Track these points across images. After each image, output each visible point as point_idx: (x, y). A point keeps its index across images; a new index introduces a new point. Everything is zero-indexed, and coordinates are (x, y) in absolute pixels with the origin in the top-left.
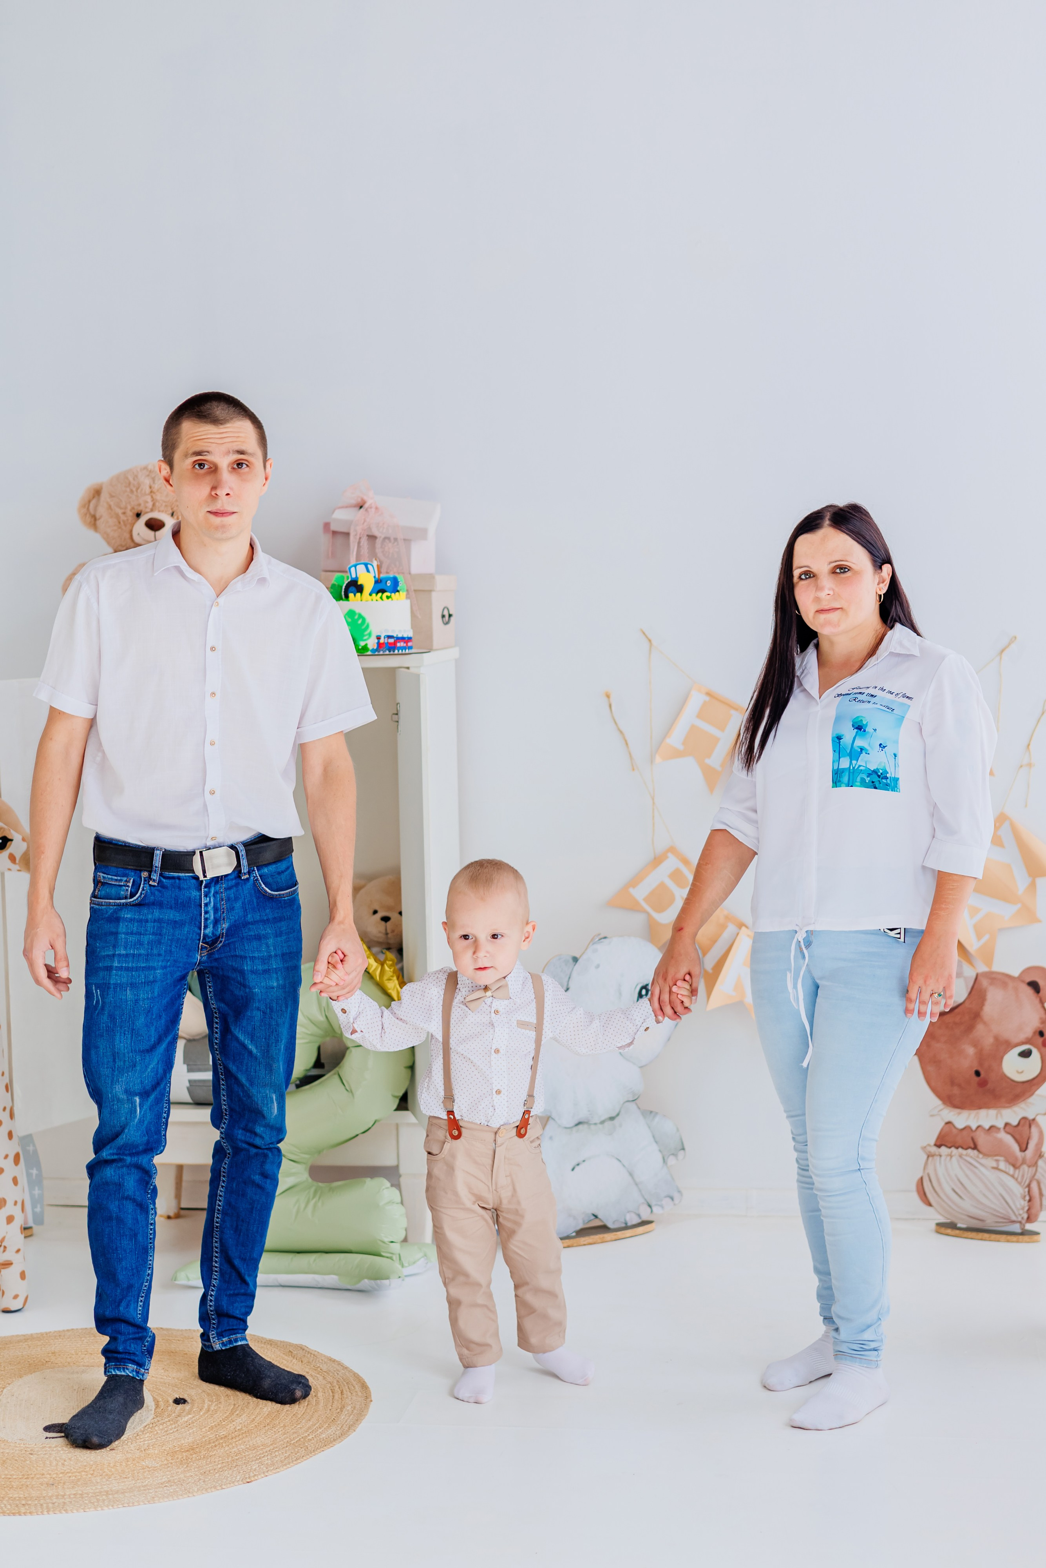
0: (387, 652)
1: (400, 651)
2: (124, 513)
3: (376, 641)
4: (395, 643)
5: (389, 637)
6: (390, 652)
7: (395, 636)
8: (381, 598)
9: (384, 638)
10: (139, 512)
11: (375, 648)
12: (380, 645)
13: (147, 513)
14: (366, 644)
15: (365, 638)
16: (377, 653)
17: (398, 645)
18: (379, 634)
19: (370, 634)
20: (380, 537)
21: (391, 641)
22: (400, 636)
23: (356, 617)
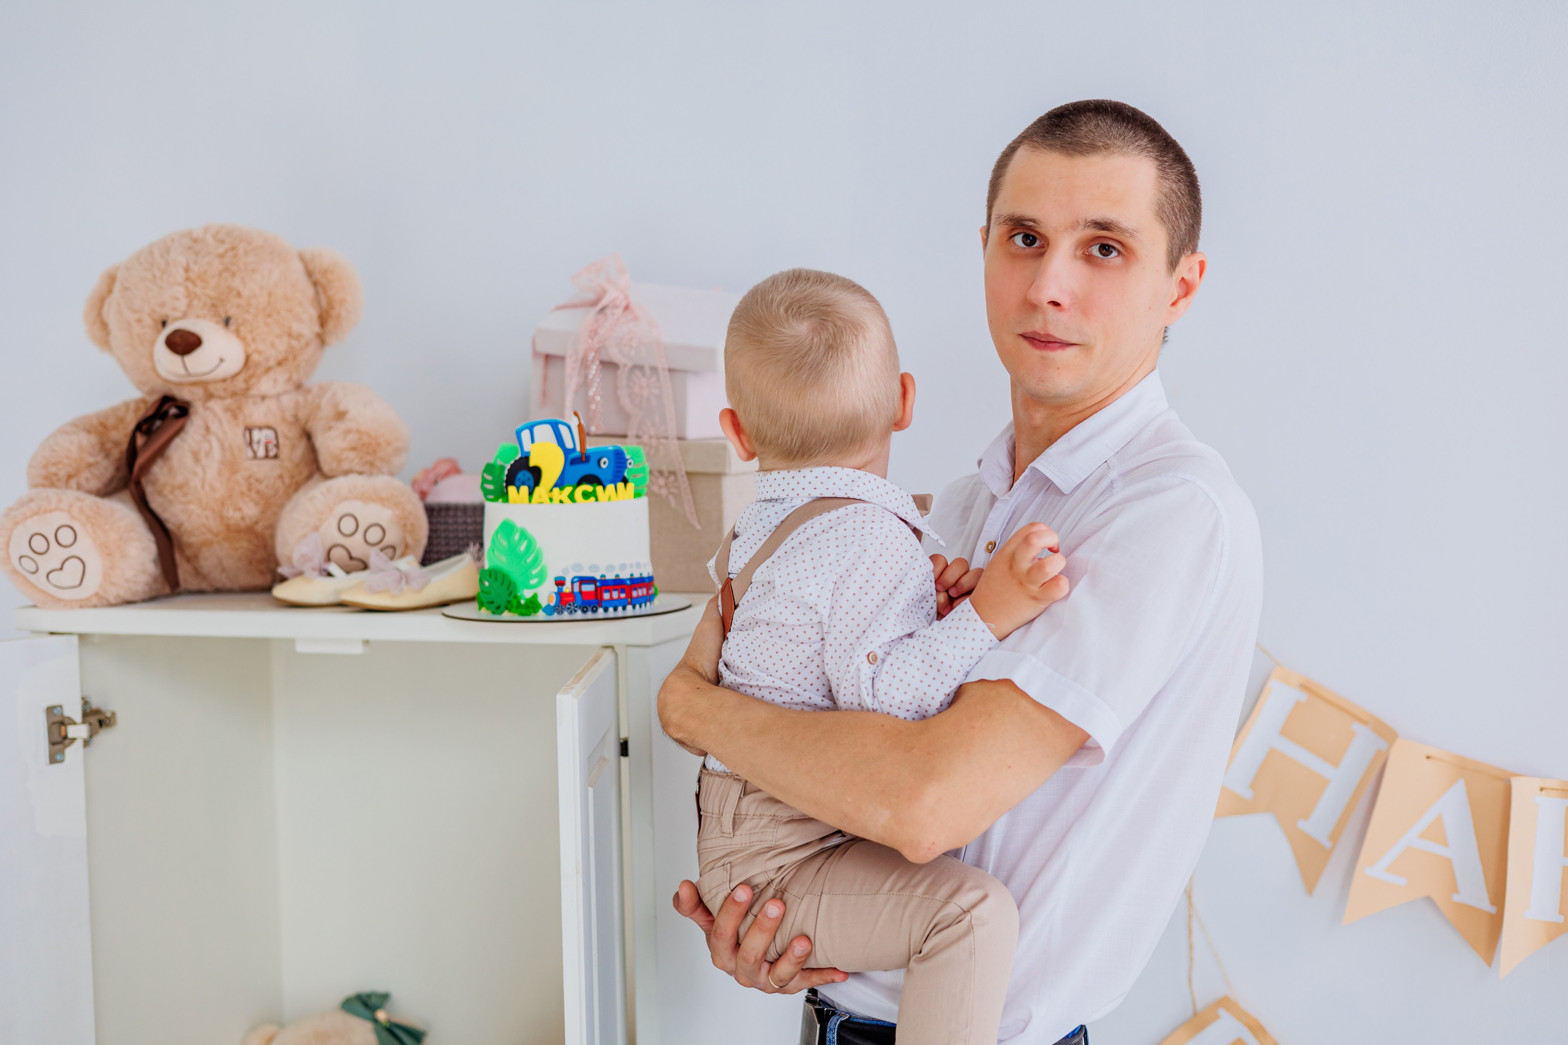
0: (579, 614)
1: (611, 612)
2: (139, 321)
3: (555, 589)
4: (598, 594)
5: (583, 580)
6: (584, 612)
7: (598, 577)
8: (571, 497)
9: (573, 583)
10: (165, 318)
11: (553, 604)
12: (564, 601)
13: (176, 319)
14: (535, 596)
15: (533, 582)
16: (555, 616)
17: (606, 596)
18: (560, 574)
19: (542, 576)
20: (625, 365)
21: (589, 588)
22: (610, 576)
23: (517, 537)
